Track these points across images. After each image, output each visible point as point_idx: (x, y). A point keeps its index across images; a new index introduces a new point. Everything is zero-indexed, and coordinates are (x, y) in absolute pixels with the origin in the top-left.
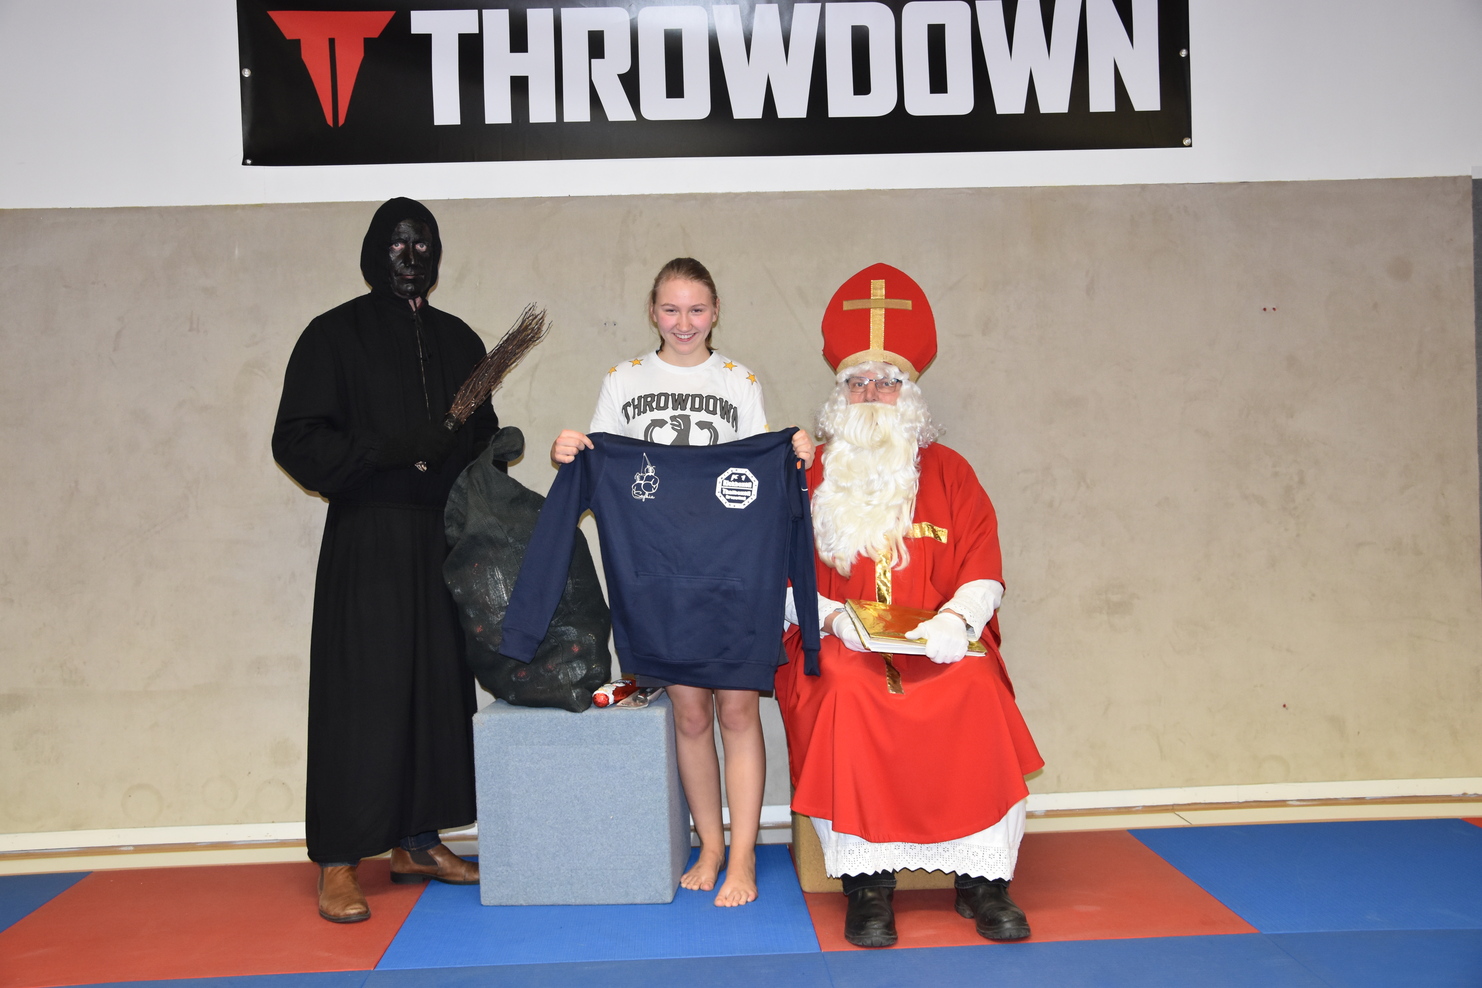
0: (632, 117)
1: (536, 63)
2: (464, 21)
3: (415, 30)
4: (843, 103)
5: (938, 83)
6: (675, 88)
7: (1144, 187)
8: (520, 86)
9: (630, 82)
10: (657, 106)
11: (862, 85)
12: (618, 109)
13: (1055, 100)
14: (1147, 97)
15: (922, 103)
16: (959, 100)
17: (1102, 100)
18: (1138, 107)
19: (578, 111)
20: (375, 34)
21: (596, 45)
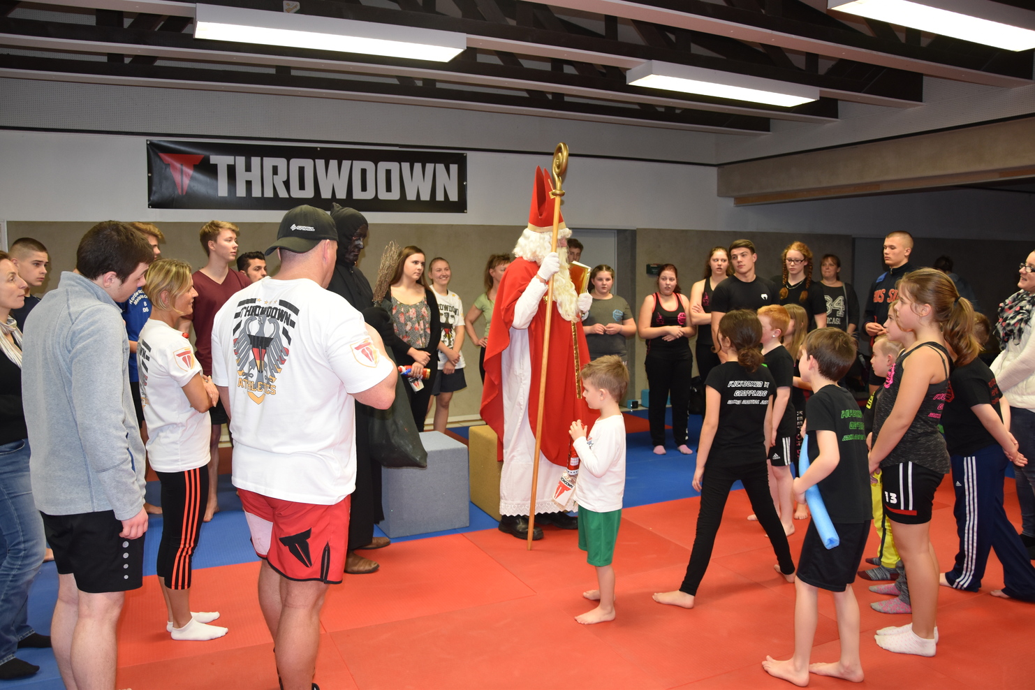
0: (287, 196)
1: (254, 175)
2: (229, 160)
3: (211, 162)
4: (358, 194)
5: (389, 189)
6: (302, 187)
7: (452, 225)
8: (249, 183)
9: (287, 184)
10: (296, 193)
11: (364, 188)
12: (283, 193)
13: (425, 197)
14: (454, 197)
15: (384, 195)
16: (395, 195)
17: (440, 197)
18: (451, 200)
19: (269, 193)
20: (198, 163)
21: (275, 171)
